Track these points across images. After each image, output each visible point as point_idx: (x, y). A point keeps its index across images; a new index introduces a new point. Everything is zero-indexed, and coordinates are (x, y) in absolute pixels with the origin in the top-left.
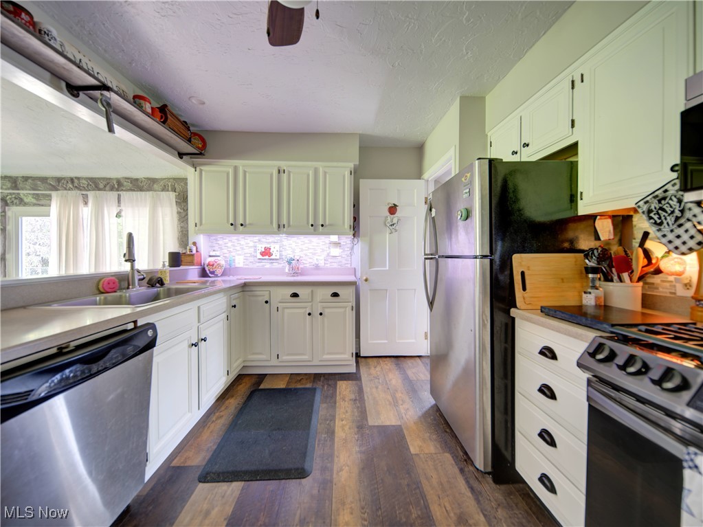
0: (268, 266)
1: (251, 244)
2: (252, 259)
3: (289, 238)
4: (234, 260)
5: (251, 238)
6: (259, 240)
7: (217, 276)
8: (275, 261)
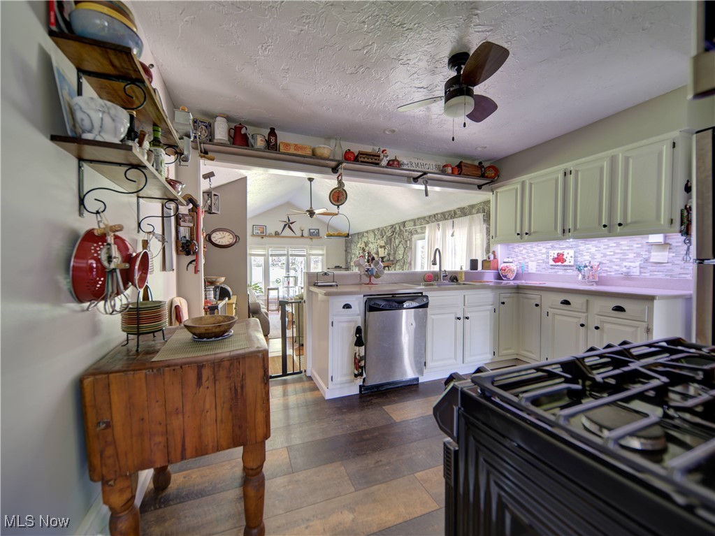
0: (561, 272)
1: (544, 251)
2: (544, 265)
3: (587, 243)
4: (528, 266)
5: (544, 245)
6: (552, 246)
7: (509, 279)
8: (569, 268)
